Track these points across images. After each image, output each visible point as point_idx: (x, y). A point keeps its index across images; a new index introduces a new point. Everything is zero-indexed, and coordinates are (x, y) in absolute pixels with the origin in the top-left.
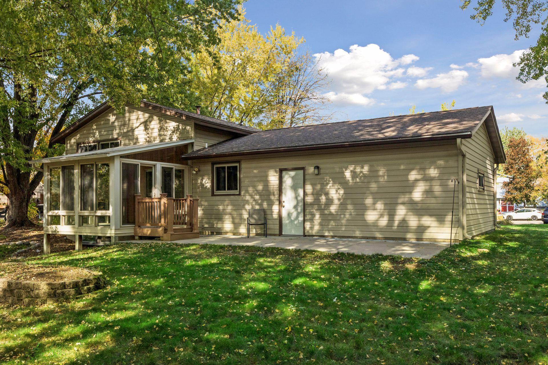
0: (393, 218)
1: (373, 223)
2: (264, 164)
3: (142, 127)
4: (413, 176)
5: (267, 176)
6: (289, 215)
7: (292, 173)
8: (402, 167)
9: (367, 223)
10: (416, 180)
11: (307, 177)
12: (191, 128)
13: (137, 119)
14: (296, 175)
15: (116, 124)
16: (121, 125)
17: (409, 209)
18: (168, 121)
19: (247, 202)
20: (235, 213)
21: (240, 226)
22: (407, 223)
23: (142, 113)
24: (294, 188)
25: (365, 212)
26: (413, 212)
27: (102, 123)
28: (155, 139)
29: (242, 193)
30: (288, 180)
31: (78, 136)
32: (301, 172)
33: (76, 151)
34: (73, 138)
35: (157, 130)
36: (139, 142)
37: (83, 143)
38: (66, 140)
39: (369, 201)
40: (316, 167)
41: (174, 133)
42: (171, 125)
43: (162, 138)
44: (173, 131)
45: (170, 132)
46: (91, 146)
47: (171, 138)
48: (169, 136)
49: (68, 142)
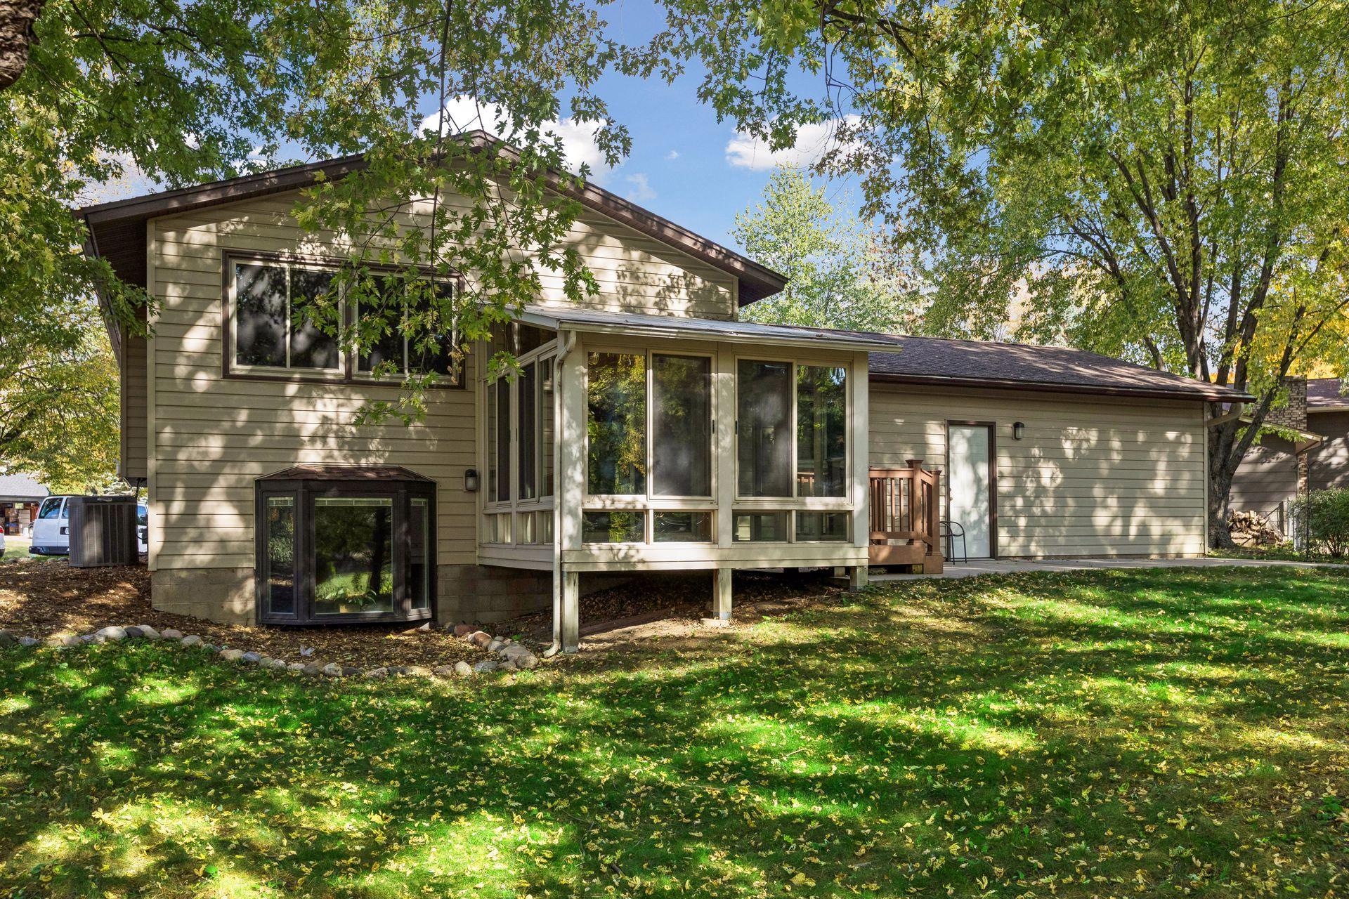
0: (1130, 521)
1: (1105, 531)
2: (915, 407)
5: (924, 433)
6: (964, 513)
7: (968, 432)
9: (1094, 530)
11: (999, 442)
12: (732, 294)
14: (974, 435)
17: (1150, 508)
18: (654, 259)
22: (1149, 530)
24: (972, 460)
25: (1092, 512)
26: (1155, 513)
28: (605, 298)
30: (961, 442)
31: (228, 227)
32: (984, 432)
33: (217, 280)
34: (203, 227)
35: (613, 277)
36: (542, 300)
37: (268, 257)
38: (151, 228)
39: (1098, 492)
40: (1017, 426)
41: (672, 295)
42: (664, 271)
43: (632, 300)
44: (669, 288)
45: (657, 289)
46: (301, 272)
47: (661, 305)
48: (653, 300)
49: (171, 235)
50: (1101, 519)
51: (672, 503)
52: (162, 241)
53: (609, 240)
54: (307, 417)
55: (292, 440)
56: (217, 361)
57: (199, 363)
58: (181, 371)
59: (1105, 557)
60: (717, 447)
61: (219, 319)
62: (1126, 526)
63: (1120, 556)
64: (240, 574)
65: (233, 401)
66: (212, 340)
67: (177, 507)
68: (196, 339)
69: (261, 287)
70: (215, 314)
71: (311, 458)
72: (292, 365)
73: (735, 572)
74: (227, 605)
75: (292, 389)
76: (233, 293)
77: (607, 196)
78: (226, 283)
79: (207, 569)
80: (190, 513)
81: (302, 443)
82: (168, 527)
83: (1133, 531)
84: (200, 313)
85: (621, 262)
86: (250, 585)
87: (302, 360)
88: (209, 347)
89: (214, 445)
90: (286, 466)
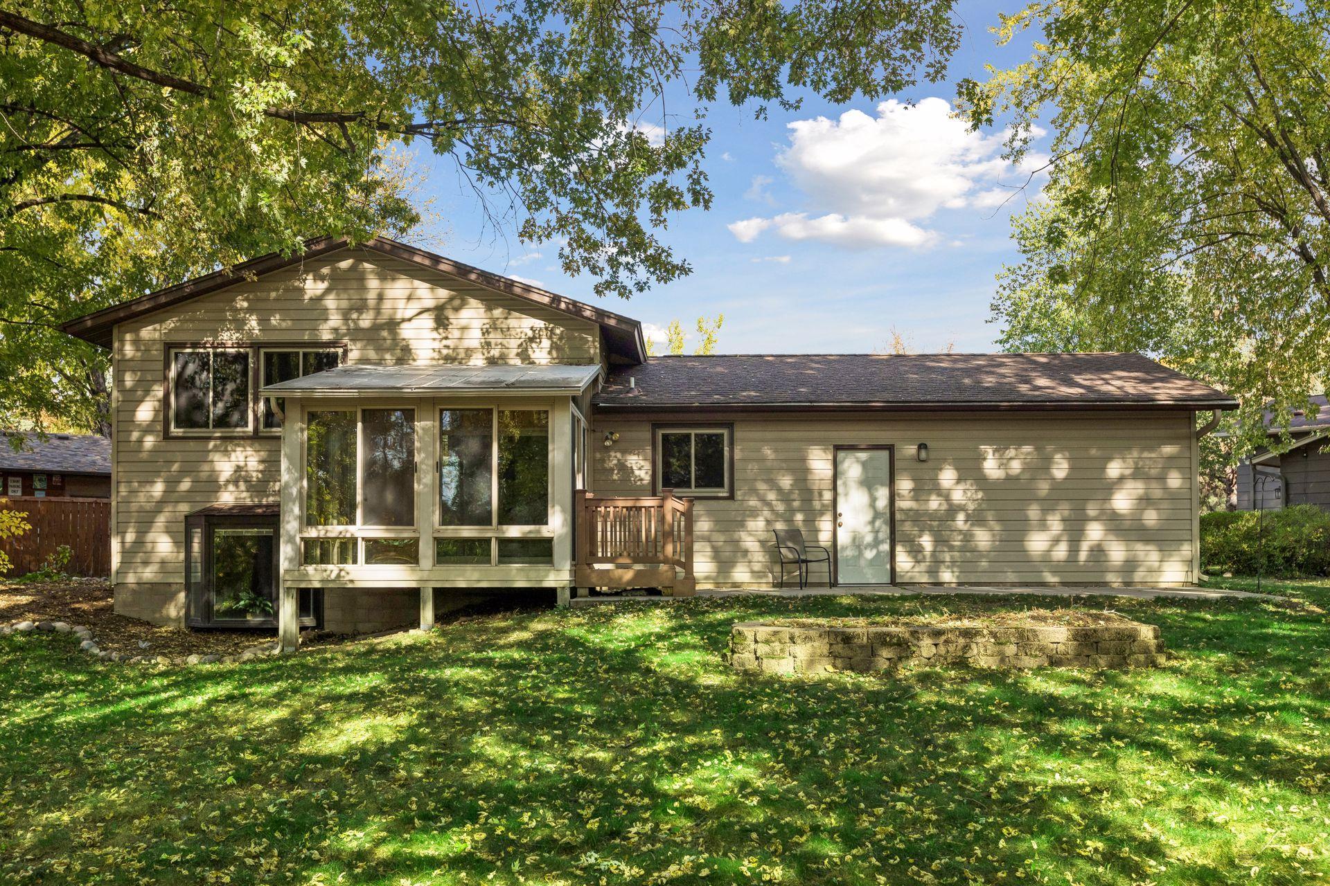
0: (1078, 546)
1: (1042, 556)
2: (795, 433)
3: (428, 321)
4: (1114, 469)
5: (804, 460)
7: (863, 456)
8: (1093, 452)
9: (1028, 556)
10: (1122, 478)
11: (898, 464)
12: (593, 339)
13: (409, 298)
14: (871, 459)
15: (331, 303)
16: (351, 309)
17: (1108, 530)
19: (754, 513)
20: (720, 538)
21: (733, 567)
22: (1106, 555)
23: (428, 285)
24: (868, 483)
25: (1025, 535)
26: (1117, 535)
27: (273, 295)
28: (469, 352)
29: (739, 494)
30: (853, 467)
31: (171, 324)
32: (884, 455)
33: (160, 366)
34: (150, 328)
35: (478, 334)
36: (414, 360)
37: (195, 345)
38: (115, 332)
39: (1034, 512)
40: (922, 446)
41: (534, 345)
42: (526, 324)
43: (495, 352)
44: (532, 340)
45: (519, 342)
46: (223, 354)
47: (524, 355)
48: (515, 351)
49: (128, 337)
50: (1037, 543)
51: (378, 532)
52: (122, 341)
53: (473, 302)
54: (224, 467)
55: (212, 485)
56: (159, 427)
57: (147, 429)
58: (135, 435)
59: (1043, 584)
60: (419, 483)
61: (160, 394)
62: (1074, 550)
63: (1064, 584)
64: (174, 588)
65: (169, 456)
66: (156, 411)
67: (130, 537)
68: (145, 413)
69: (191, 368)
70: (159, 391)
71: (227, 498)
72: (214, 426)
73: (435, 590)
74: (164, 612)
75: (211, 444)
76: (172, 374)
77: (457, 265)
78: (167, 366)
79: (151, 583)
80: (139, 542)
81: (220, 487)
82: (124, 552)
83: (1083, 556)
84: (147, 392)
85: (486, 321)
86: (182, 596)
87: (222, 422)
88: (155, 416)
89: (158, 489)
90: (208, 505)
